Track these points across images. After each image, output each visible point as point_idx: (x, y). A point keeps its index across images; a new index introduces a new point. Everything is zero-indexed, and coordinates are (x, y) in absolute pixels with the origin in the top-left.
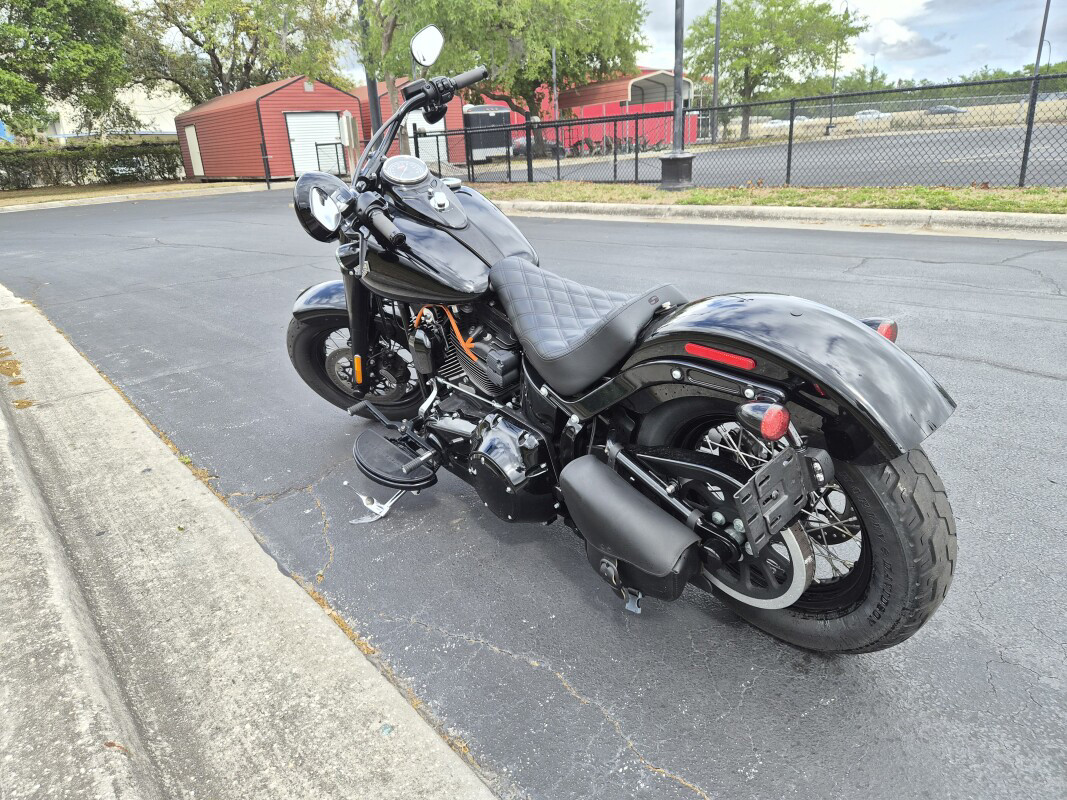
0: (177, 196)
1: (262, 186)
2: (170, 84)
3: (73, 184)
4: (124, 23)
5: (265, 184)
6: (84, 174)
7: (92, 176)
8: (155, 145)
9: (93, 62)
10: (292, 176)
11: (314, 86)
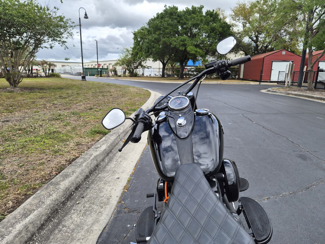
0: (231, 84)
1: (257, 83)
2: (242, 52)
3: (209, 77)
5: (259, 83)
7: (215, 76)
10: (269, 81)
11: (286, 53)
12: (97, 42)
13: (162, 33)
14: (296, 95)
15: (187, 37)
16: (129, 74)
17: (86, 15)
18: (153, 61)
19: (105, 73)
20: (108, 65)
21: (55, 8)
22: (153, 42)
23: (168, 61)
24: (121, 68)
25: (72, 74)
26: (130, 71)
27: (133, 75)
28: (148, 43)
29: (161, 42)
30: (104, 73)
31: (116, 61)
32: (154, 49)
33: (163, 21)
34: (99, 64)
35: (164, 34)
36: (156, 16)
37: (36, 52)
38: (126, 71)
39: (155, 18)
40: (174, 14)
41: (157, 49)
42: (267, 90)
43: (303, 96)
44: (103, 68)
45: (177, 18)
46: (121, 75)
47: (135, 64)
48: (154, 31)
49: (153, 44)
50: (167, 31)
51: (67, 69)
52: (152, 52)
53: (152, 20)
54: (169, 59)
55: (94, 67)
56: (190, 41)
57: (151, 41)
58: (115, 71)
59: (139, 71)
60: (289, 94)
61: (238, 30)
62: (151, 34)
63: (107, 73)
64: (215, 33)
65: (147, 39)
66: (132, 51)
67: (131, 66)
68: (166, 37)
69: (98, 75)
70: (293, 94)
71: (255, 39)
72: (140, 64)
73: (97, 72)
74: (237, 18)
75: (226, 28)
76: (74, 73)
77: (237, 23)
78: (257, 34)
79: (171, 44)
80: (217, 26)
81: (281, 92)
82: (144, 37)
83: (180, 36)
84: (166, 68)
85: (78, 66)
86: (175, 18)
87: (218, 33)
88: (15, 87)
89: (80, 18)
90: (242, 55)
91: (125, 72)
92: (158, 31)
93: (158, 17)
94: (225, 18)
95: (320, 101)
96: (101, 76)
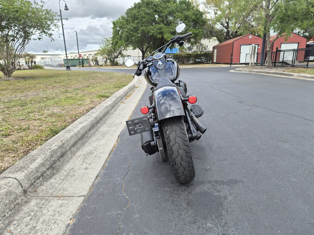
0: (205, 67)
1: (229, 65)
2: (215, 38)
3: (186, 63)
4: (205, 23)
5: (230, 65)
6: (189, 61)
7: (191, 62)
8: (207, 54)
9: (194, 33)
10: (239, 63)
11: (252, 37)
12: (76, 33)
13: (139, 22)
14: (257, 72)
15: (164, 25)
16: (110, 64)
17: (66, 6)
18: (133, 49)
19: (87, 63)
20: (88, 55)
21: (42, 2)
22: (132, 30)
23: (147, 49)
24: (101, 57)
25: (53, 66)
26: (110, 60)
27: (114, 64)
28: (127, 32)
29: (139, 31)
30: (85, 64)
31: (97, 51)
32: (133, 38)
33: (140, 10)
34: (81, 55)
35: (142, 23)
36: (133, 6)
37: (27, 44)
38: (107, 60)
39: (132, 8)
40: (150, 4)
41: (136, 37)
42: (235, 70)
43: (262, 72)
44: (84, 58)
45: (153, 8)
46: (102, 65)
47: (115, 53)
48: (132, 20)
49: (132, 32)
50: (144, 20)
51: (48, 60)
52: (132, 41)
53: (130, 10)
54: (148, 48)
55: (74, 58)
56: (167, 28)
57: (130, 30)
58: (97, 61)
59: (120, 60)
60: (251, 71)
61: (211, 17)
62: (130, 23)
63: (88, 63)
64: (189, 21)
65: (126, 28)
66: (112, 41)
67: (111, 55)
68: (144, 25)
69: (80, 65)
70: (254, 72)
71: (226, 25)
72: (120, 53)
73: (79, 62)
74: (209, 6)
75: (199, 16)
76: (55, 65)
77: (209, 11)
78: (227, 20)
79: (149, 32)
80: (190, 14)
81: (245, 71)
82: (123, 26)
83: (157, 25)
84: (145, 56)
85: (58, 58)
86: (152, 7)
87: (191, 21)
88: (9, 76)
89: (60, 10)
90: (215, 40)
91: (106, 62)
92: (136, 20)
93: (135, 7)
94: (198, 6)
95: (274, 75)
96: (83, 66)
